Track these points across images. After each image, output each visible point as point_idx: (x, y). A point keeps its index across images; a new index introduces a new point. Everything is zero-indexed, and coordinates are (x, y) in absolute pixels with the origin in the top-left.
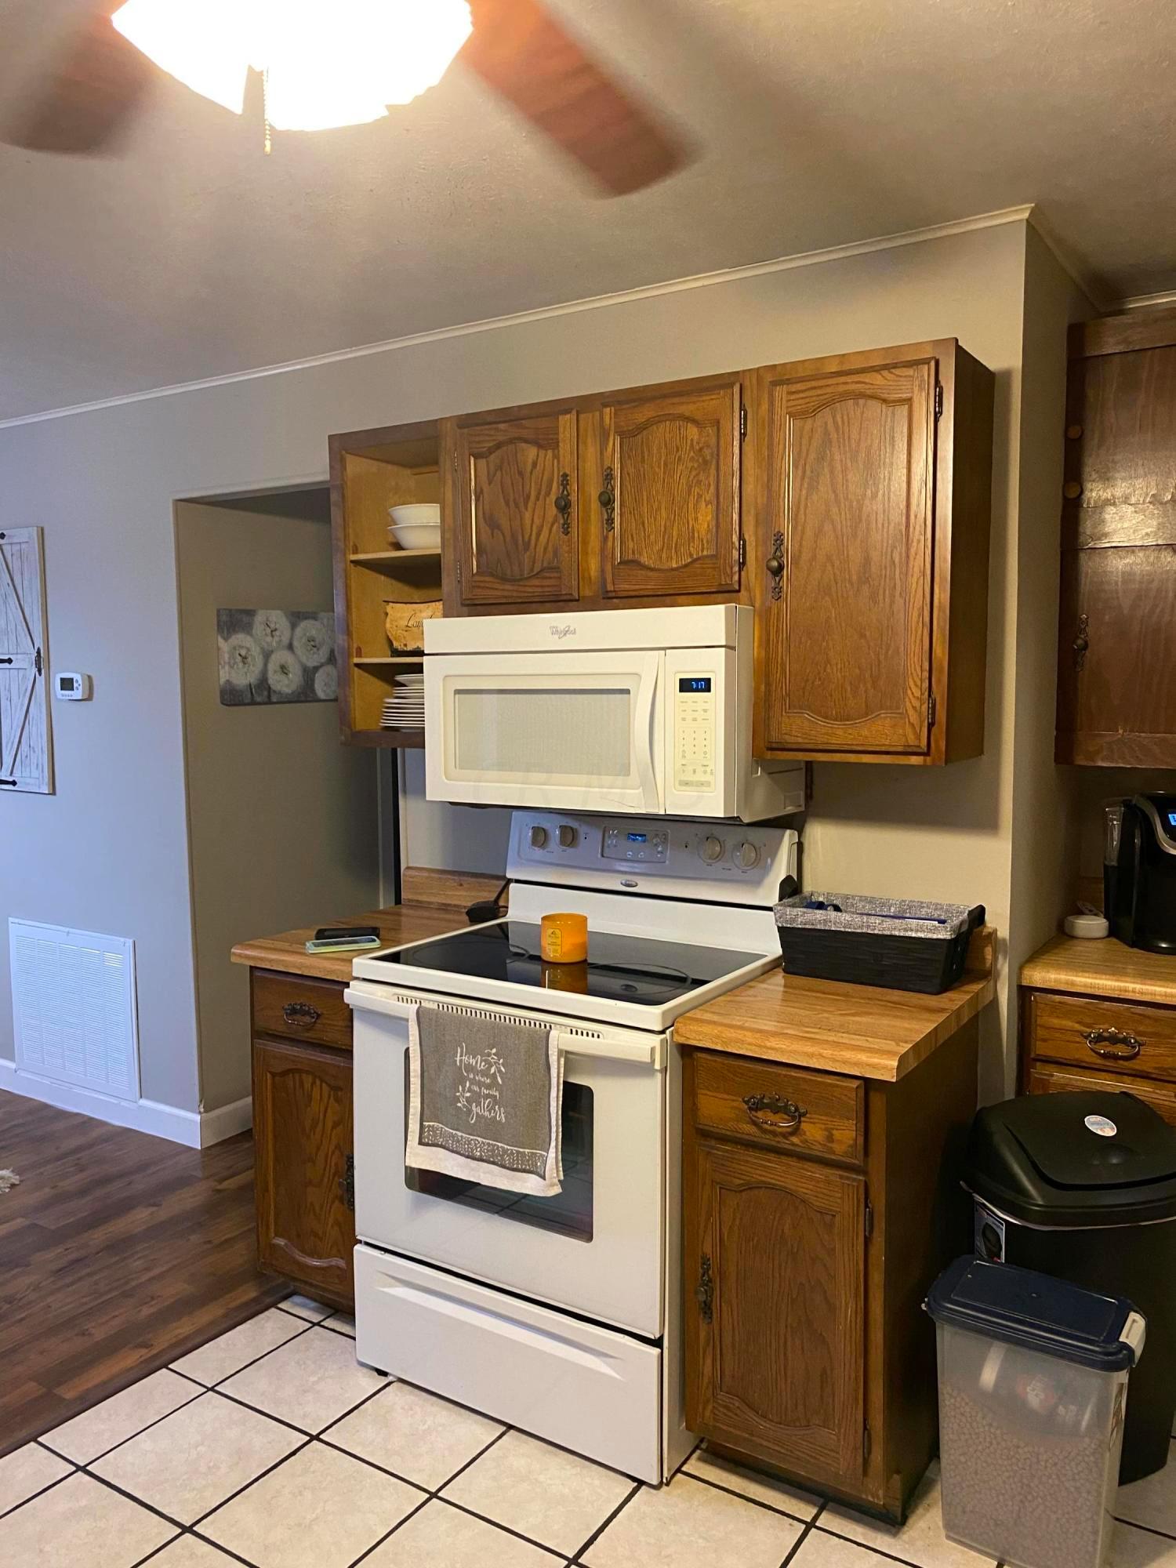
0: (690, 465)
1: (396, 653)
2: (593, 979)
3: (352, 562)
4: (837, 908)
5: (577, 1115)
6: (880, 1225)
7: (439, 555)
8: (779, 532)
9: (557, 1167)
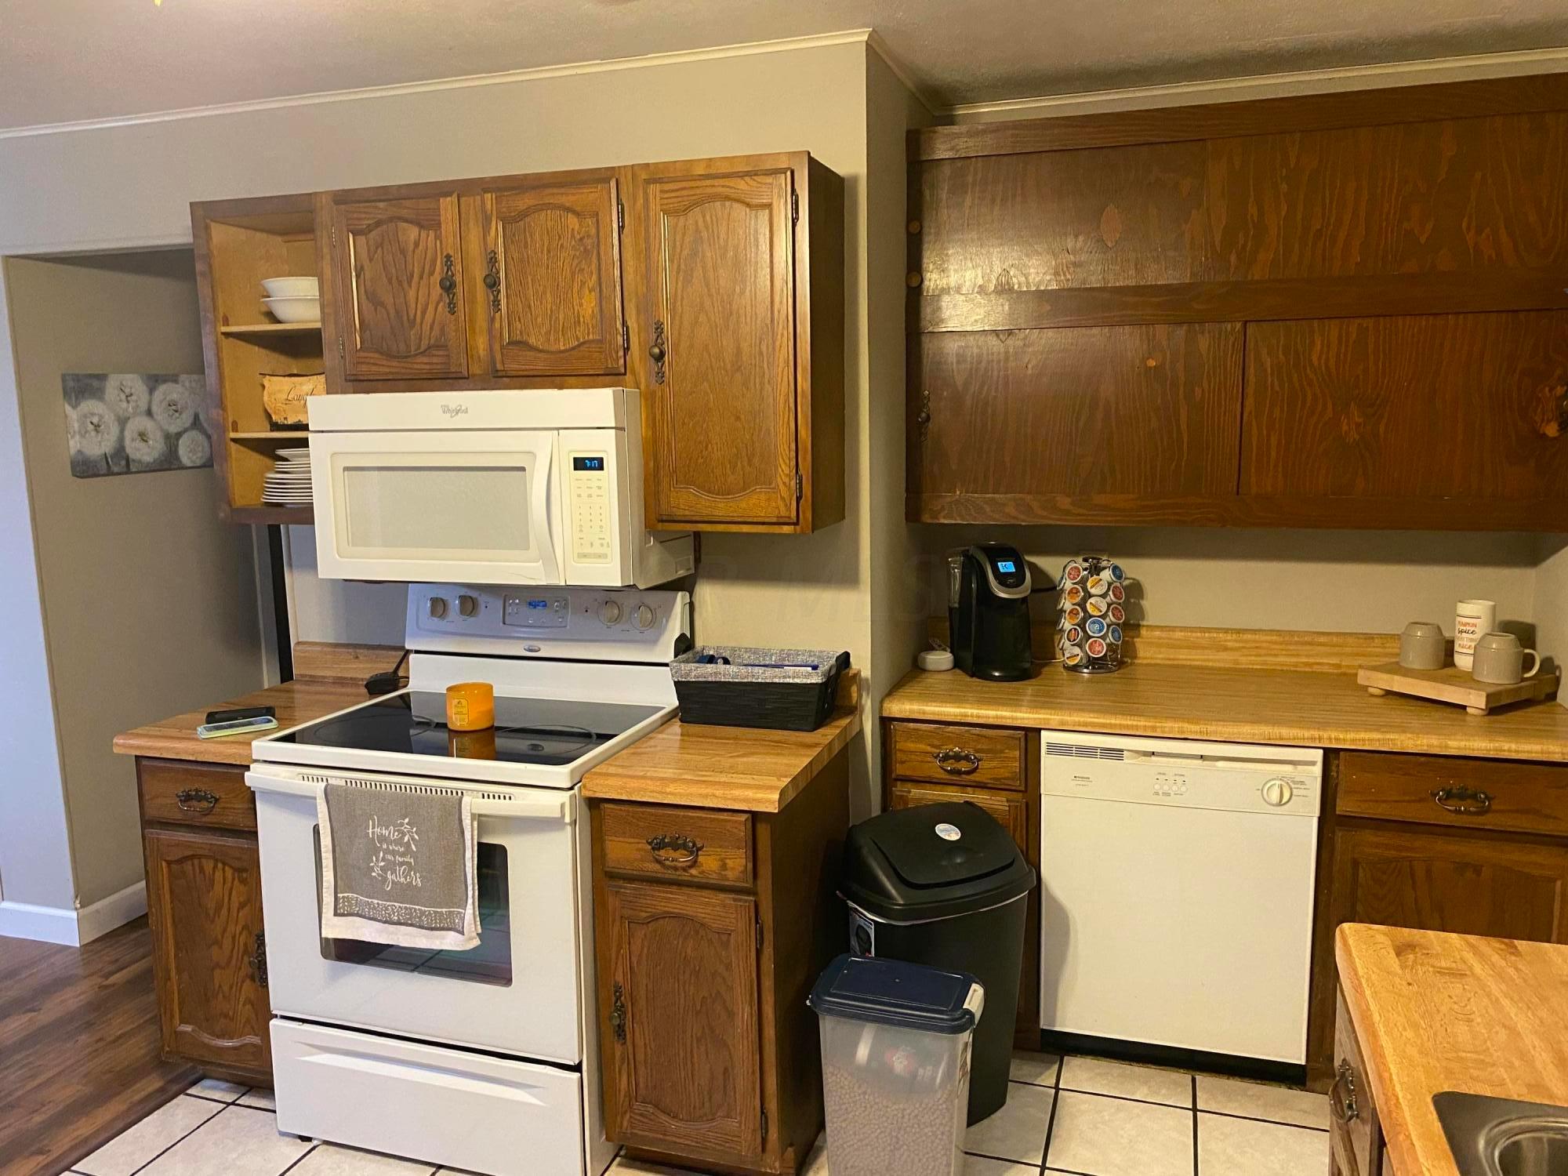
0: (572, 253)
1: (276, 427)
2: (501, 742)
3: (223, 334)
4: (726, 661)
5: (490, 872)
6: (769, 937)
7: (320, 329)
8: (659, 321)
9: (475, 922)
